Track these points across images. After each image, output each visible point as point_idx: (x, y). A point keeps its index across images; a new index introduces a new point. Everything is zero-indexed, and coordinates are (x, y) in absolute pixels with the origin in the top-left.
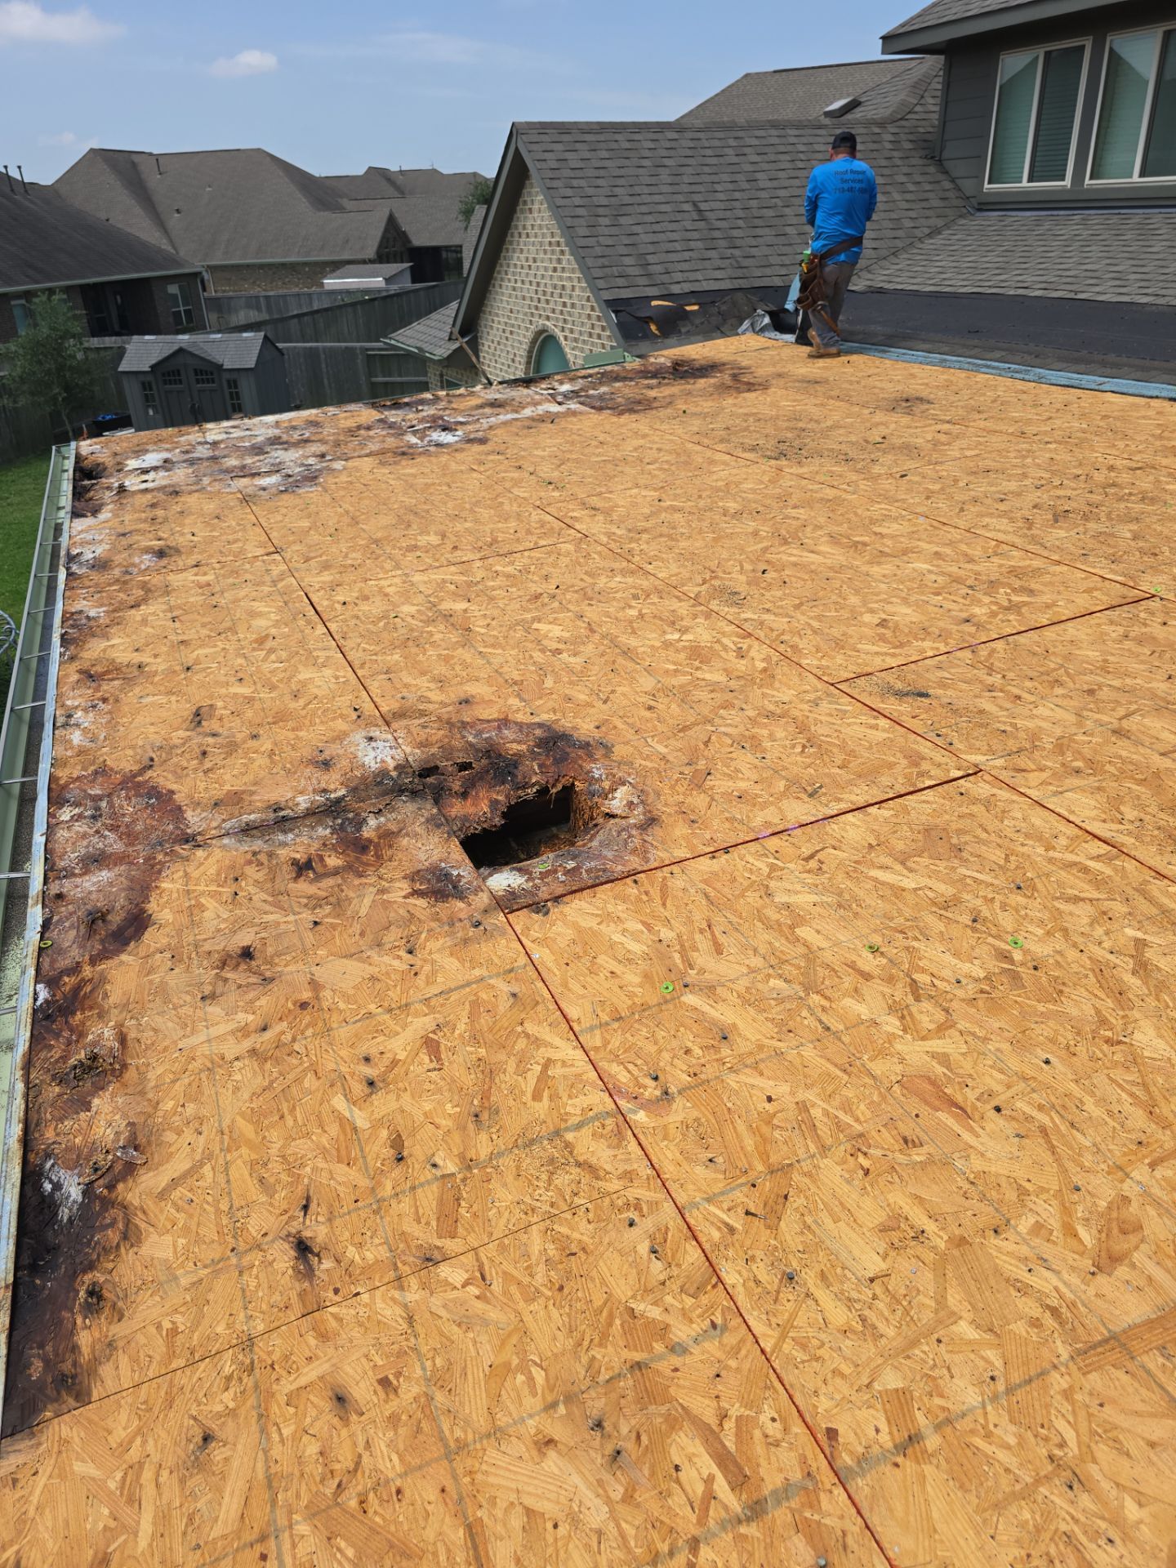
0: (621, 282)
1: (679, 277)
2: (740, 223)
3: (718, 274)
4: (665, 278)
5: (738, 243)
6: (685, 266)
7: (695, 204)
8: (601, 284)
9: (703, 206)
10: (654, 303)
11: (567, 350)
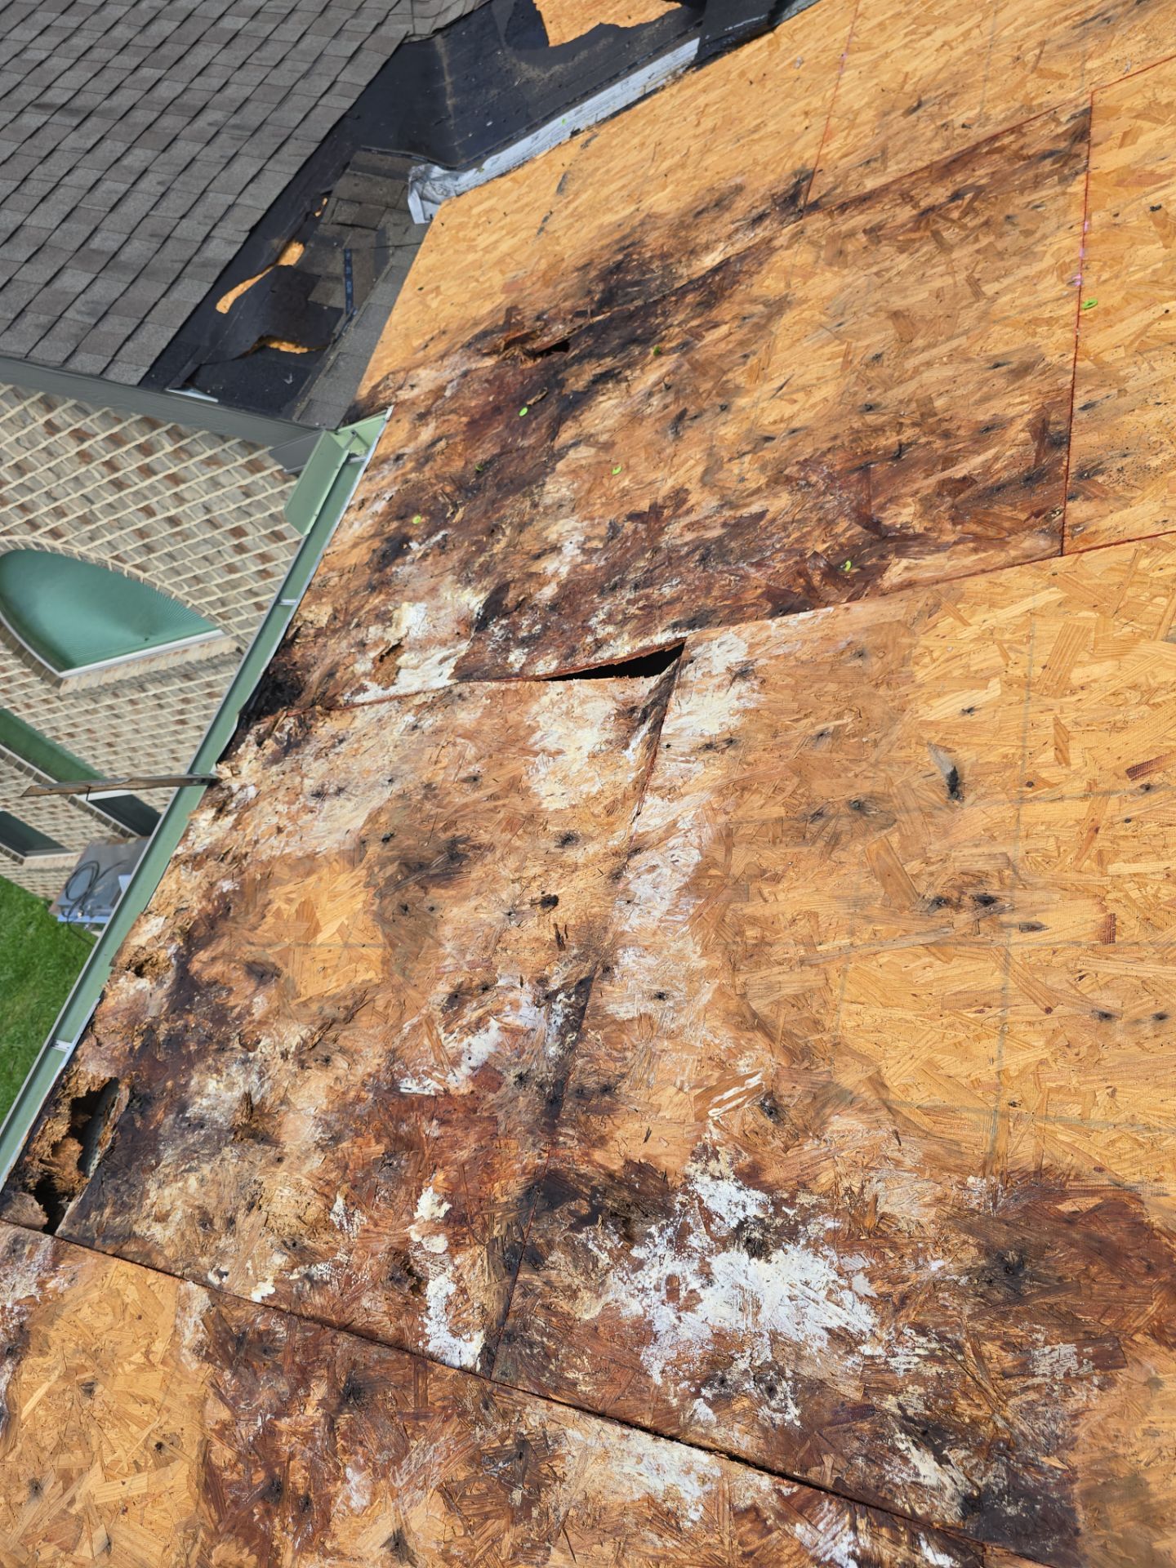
0: (116, 326)
1: (192, 229)
2: (149, 73)
3: (244, 168)
4: (174, 253)
5: (195, 99)
6: (176, 204)
7: (37, 105)
8: (88, 362)
9: (57, 96)
10: (224, 305)
11: (78, 549)
